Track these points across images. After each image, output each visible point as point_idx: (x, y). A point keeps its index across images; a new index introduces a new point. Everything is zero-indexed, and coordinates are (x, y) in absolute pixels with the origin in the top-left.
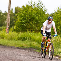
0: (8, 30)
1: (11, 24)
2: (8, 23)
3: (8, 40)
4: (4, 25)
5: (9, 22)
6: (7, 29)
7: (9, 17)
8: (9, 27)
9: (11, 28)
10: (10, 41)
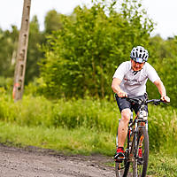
0: (19, 89)
1: (32, 71)
2: (20, 68)
3: (19, 124)
4: (4, 73)
5: (24, 63)
6: (17, 85)
7: (22, 46)
8: (23, 78)
9: (30, 85)
10: (26, 127)
